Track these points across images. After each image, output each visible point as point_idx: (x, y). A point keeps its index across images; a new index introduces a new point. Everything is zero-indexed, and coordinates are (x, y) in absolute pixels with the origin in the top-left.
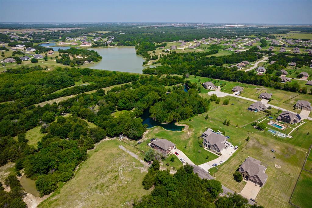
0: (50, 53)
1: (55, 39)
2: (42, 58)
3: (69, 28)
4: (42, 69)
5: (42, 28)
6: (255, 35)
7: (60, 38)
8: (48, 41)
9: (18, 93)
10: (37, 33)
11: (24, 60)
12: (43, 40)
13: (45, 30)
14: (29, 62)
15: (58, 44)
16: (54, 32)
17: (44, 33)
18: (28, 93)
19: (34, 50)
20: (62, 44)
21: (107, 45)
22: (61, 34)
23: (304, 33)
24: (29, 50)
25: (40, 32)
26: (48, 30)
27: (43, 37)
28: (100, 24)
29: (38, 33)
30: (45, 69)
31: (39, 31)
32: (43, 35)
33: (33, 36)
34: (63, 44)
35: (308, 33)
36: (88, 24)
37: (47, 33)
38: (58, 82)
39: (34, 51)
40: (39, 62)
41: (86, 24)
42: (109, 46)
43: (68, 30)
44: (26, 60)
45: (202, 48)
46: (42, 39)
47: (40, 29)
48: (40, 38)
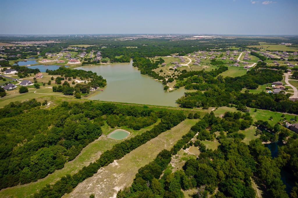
0: (38, 77)
1: (33, 55)
2: (30, 85)
3: (42, 42)
4: (39, 104)
5: (11, 41)
6: (235, 47)
7: (39, 53)
8: (25, 58)
9: (26, 170)
10: (9, 48)
11: (8, 90)
12: (19, 57)
13: (17, 44)
14: (16, 92)
15: (40, 62)
16: (29, 46)
17: (18, 48)
18: (43, 167)
19: (15, 72)
20: (44, 62)
21: (99, 62)
22: (38, 49)
23: (274, 44)
24: (8, 73)
25: (12, 47)
26: (21, 44)
27: (19, 53)
28: (71, 36)
29: (11, 47)
30: (44, 104)
31: (10, 45)
32: (17, 50)
33: (5, 52)
34: (46, 62)
35: (277, 44)
36: (58, 36)
37: (21, 48)
38: (83, 134)
39: (16, 74)
40: (29, 92)
41: (56, 36)
42: (101, 63)
43: (43, 44)
44: (11, 90)
45: (206, 64)
46: (18, 55)
47: (10, 43)
48: (15, 55)
